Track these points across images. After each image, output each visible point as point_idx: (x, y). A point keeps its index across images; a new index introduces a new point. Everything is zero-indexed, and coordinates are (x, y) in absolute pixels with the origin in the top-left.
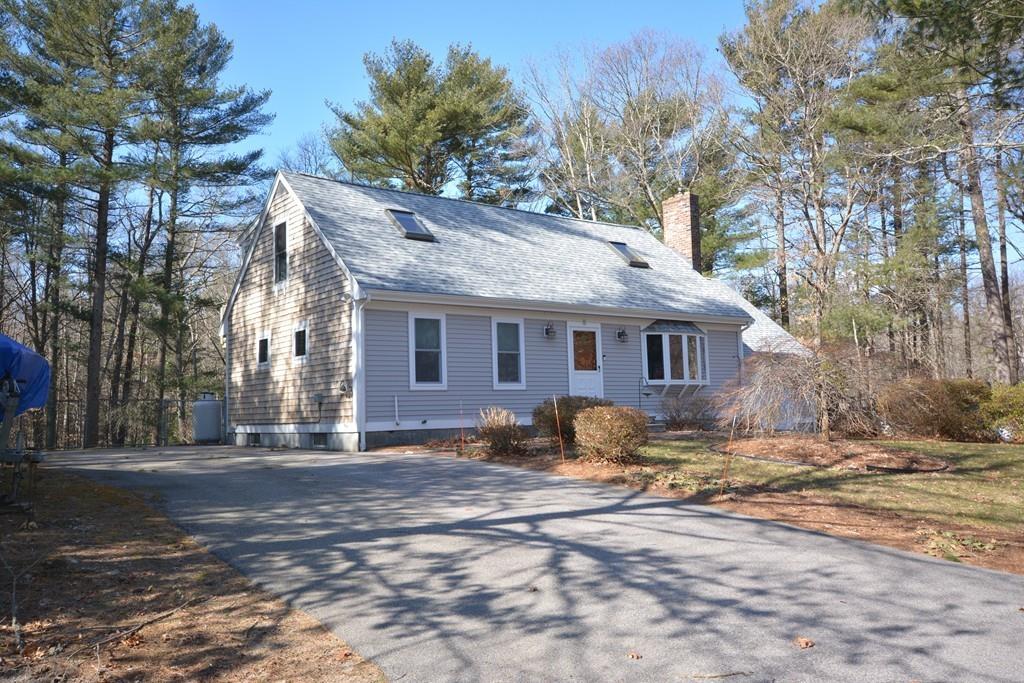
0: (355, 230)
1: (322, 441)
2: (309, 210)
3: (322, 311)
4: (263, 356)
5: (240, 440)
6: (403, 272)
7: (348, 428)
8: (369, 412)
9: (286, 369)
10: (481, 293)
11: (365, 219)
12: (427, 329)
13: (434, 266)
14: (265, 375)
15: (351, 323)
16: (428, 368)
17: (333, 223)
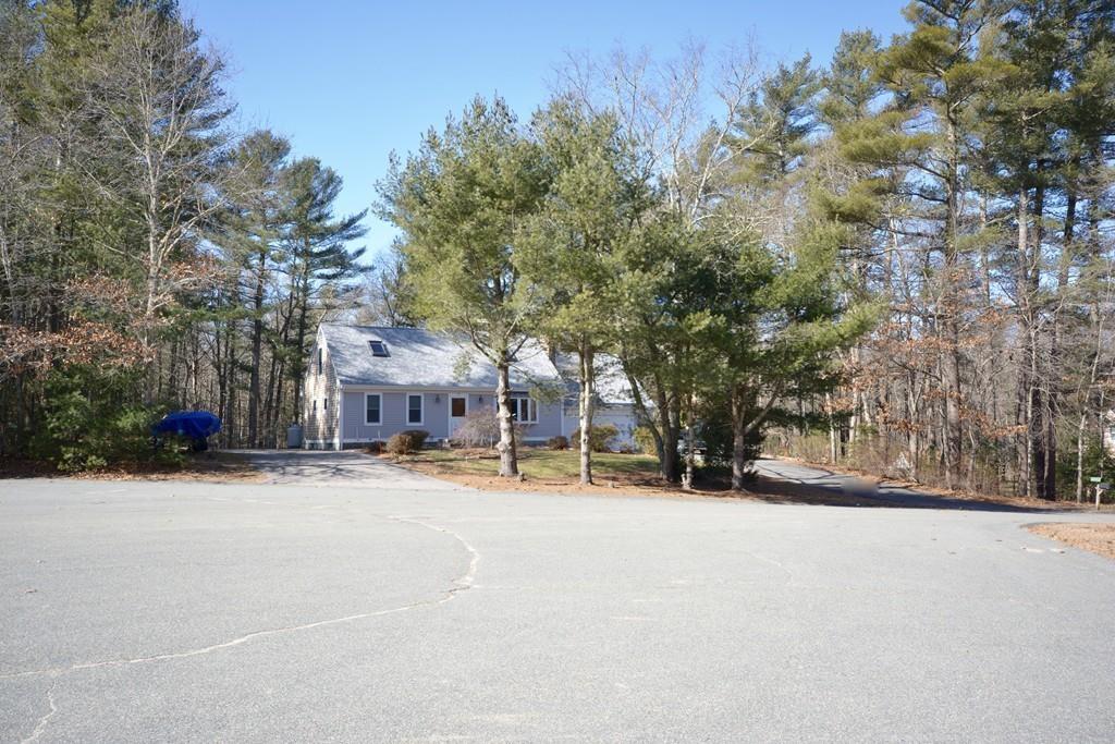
0: (347, 354)
1: (330, 446)
2: (329, 346)
3: (330, 390)
4: (315, 409)
5: (307, 447)
6: (363, 374)
7: (337, 441)
8: (345, 435)
9: (321, 414)
10: (399, 382)
11: (356, 347)
12: (373, 400)
13: (381, 370)
14: (314, 416)
15: (338, 397)
16: (373, 416)
17: (338, 352)
